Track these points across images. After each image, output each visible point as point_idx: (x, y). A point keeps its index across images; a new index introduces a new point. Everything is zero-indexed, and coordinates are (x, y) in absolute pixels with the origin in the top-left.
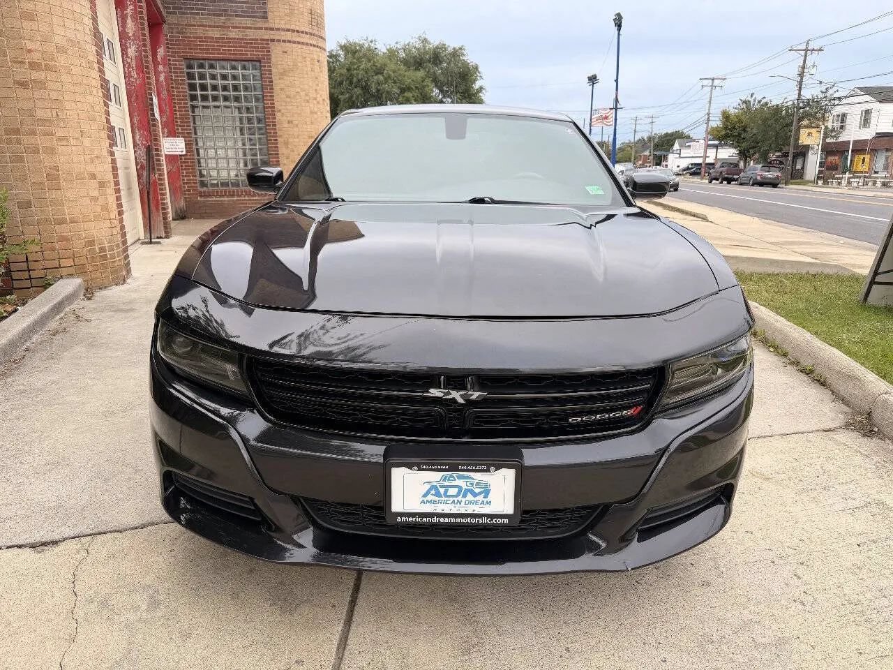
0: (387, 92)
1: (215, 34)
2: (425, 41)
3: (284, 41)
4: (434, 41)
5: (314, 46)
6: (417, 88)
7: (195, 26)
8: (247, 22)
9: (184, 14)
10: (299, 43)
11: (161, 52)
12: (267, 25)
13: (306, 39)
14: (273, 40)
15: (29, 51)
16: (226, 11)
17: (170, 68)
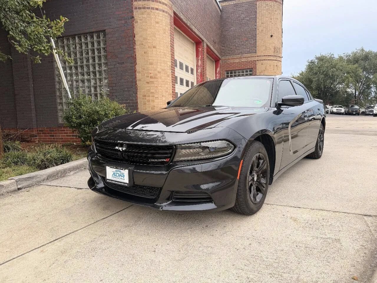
0: (337, 75)
1: (237, 61)
2: (363, 50)
3: (262, 60)
4: (367, 50)
5: (275, 60)
6: (353, 72)
7: (230, 59)
8: (249, 55)
9: (227, 55)
10: (268, 60)
11: (218, 69)
12: (256, 55)
13: (272, 58)
14: (258, 60)
15: (151, 73)
16: (241, 52)
17: (221, 75)
